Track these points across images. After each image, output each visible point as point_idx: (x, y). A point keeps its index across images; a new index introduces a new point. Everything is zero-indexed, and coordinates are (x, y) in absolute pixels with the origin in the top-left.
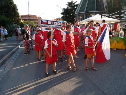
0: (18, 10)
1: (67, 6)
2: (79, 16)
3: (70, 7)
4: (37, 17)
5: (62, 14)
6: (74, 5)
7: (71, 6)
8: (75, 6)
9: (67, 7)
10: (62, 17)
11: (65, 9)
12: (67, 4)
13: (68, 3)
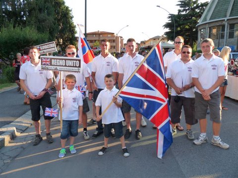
0: (73, 19)
1: (179, 8)
2: (210, 28)
3: (186, 10)
4: (115, 35)
5: (167, 26)
6: (195, 5)
7: (188, 9)
8: (198, 7)
9: (180, 11)
10: (167, 33)
11: (174, 15)
12: (179, 5)
13: (180, 1)
